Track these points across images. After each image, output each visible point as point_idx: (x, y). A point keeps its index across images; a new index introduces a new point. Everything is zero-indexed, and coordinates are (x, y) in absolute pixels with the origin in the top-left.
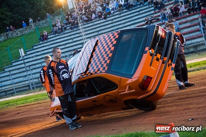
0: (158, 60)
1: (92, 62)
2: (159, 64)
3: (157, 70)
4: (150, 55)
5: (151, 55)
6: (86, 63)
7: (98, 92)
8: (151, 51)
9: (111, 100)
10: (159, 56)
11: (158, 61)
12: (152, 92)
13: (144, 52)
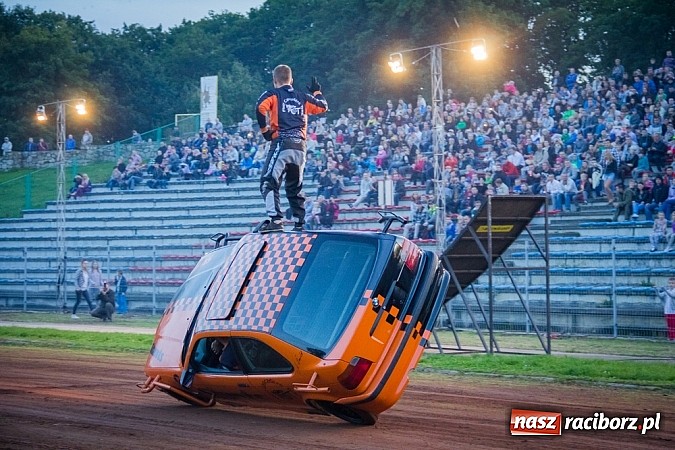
0: (390, 320)
1: (246, 296)
2: (392, 331)
3: (385, 345)
4: (374, 309)
5: (377, 309)
6: (231, 295)
7: (253, 368)
8: (376, 300)
9: (278, 392)
10: (394, 311)
11: (392, 323)
12: (369, 394)
13: (359, 300)
